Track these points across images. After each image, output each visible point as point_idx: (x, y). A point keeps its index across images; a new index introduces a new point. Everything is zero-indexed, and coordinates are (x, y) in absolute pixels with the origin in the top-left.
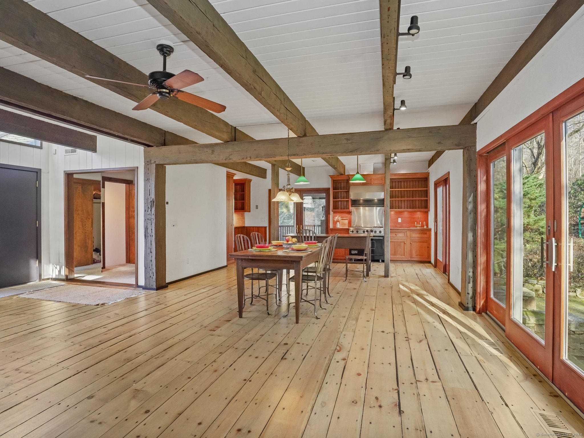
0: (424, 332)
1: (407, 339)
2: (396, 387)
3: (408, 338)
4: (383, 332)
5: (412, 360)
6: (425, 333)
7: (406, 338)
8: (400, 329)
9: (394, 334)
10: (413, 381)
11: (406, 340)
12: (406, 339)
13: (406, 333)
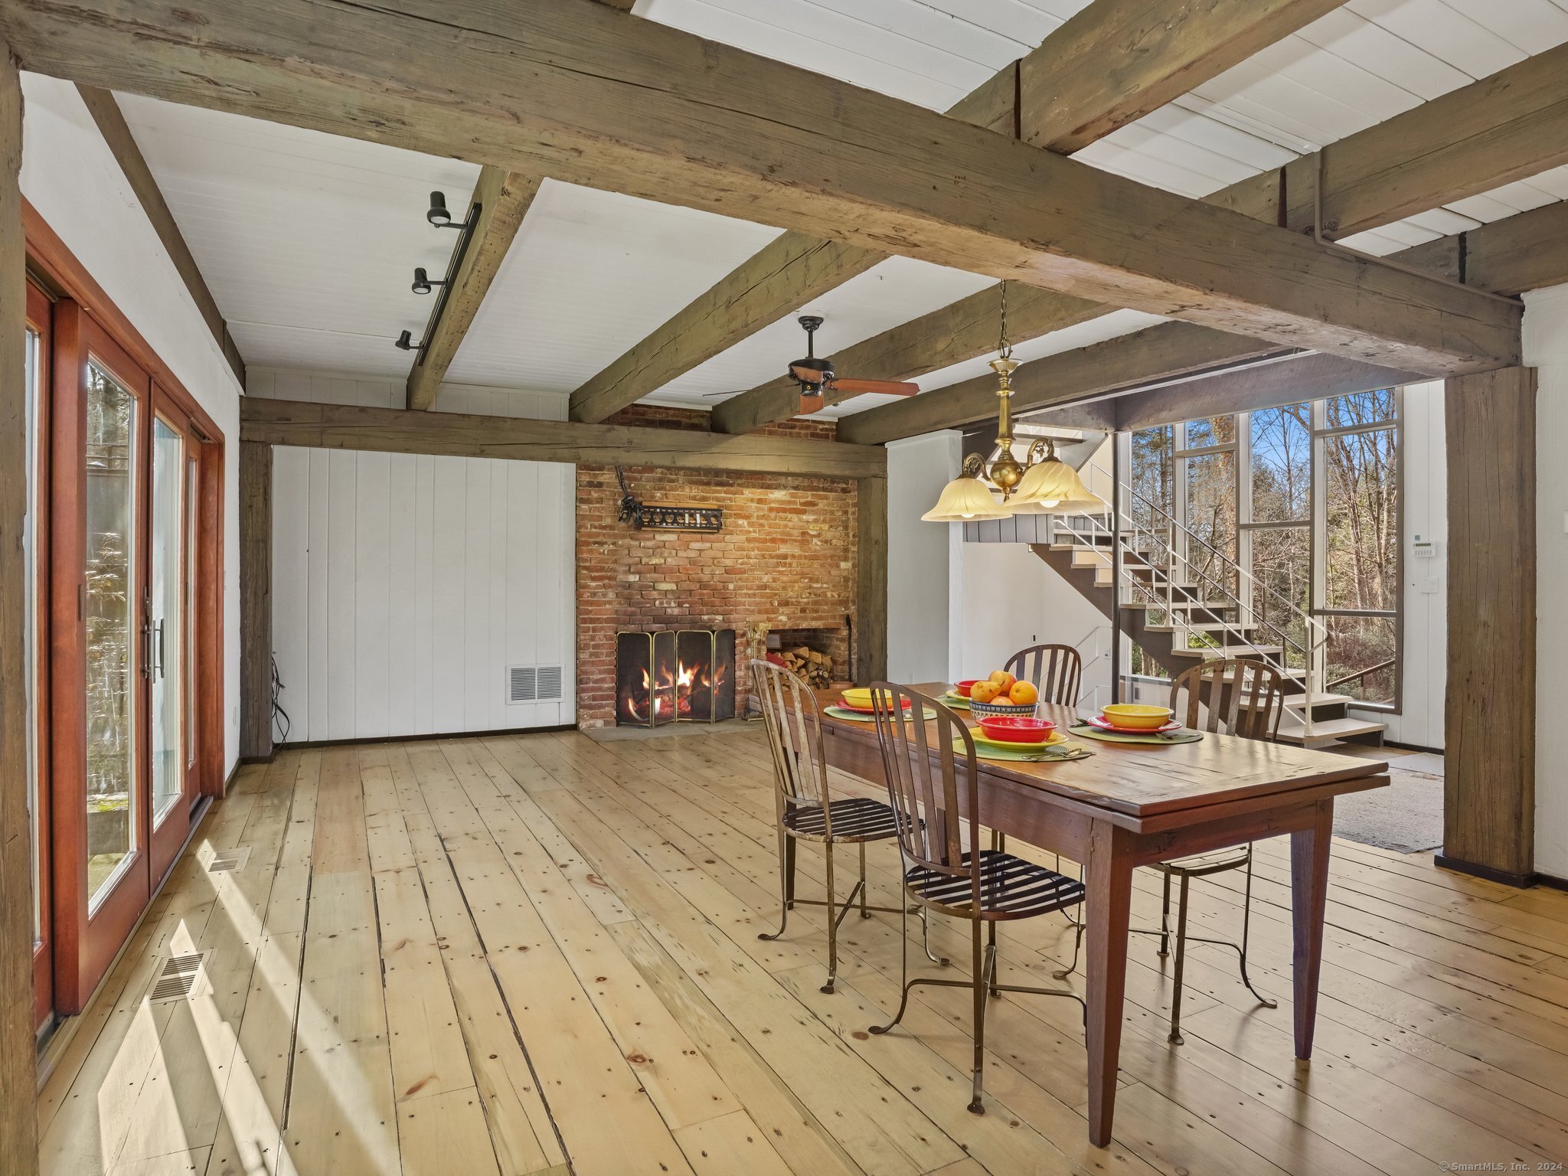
0: (384, 986)
1: (441, 944)
2: (450, 854)
3: (440, 948)
4: (523, 949)
5: (426, 896)
6: (384, 981)
7: (448, 947)
8: (471, 977)
9: (485, 952)
10: (422, 866)
11: (445, 938)
12: (445, 943)
13: (448, 961)
